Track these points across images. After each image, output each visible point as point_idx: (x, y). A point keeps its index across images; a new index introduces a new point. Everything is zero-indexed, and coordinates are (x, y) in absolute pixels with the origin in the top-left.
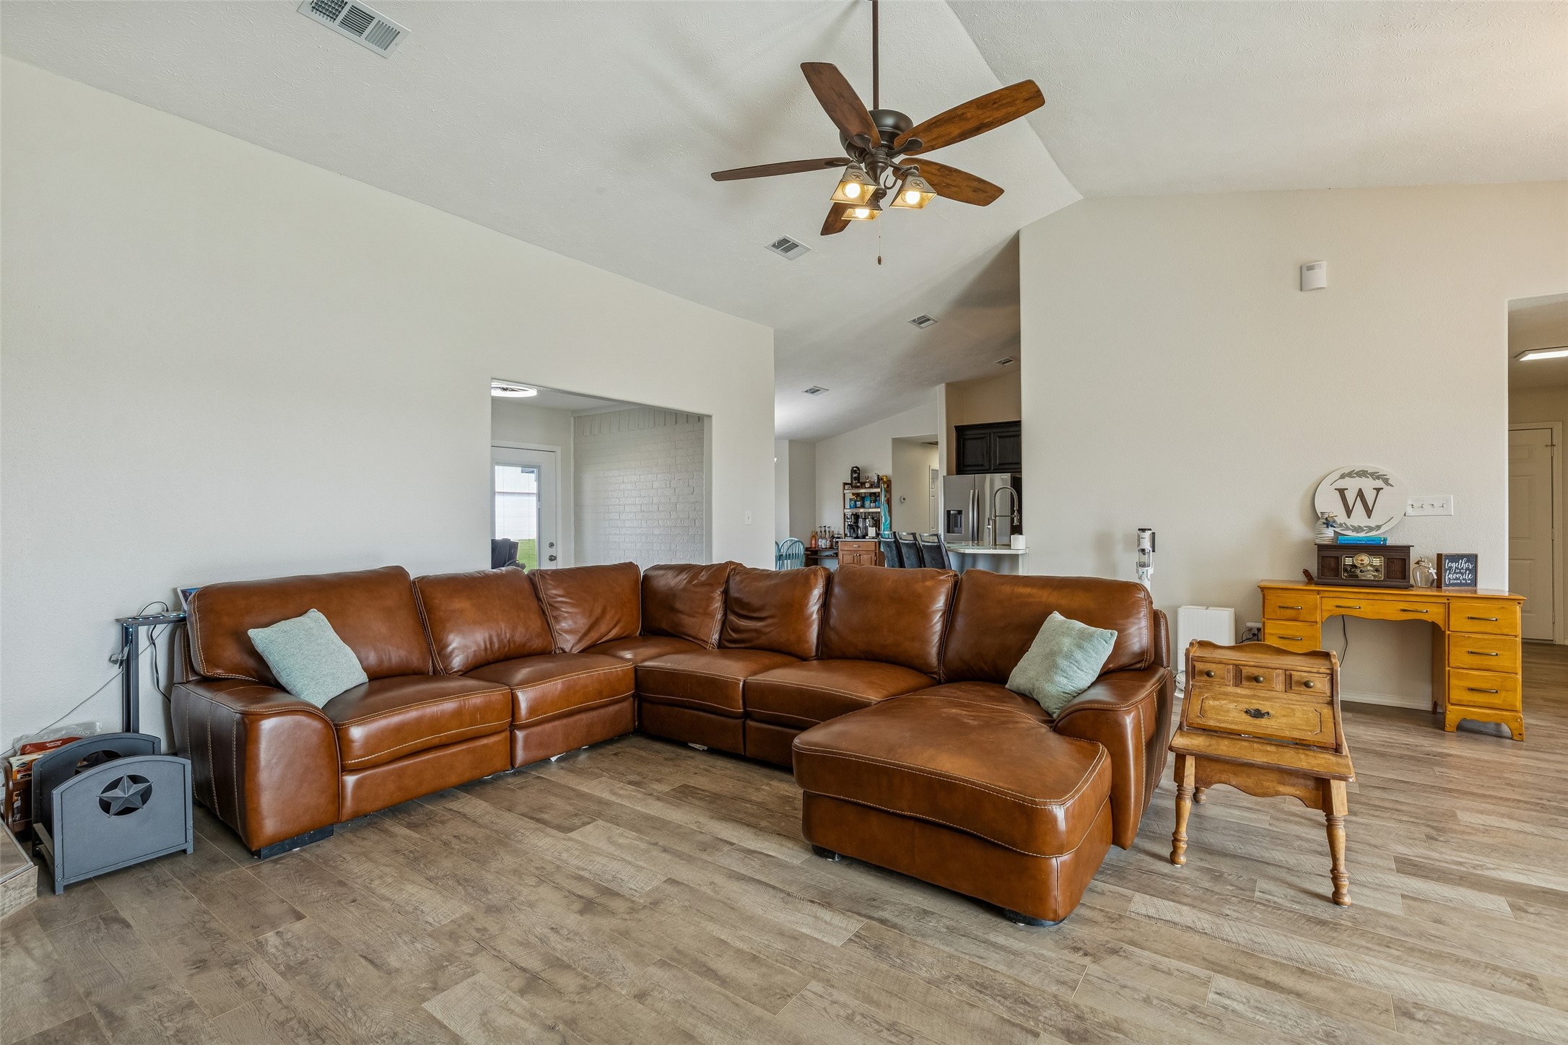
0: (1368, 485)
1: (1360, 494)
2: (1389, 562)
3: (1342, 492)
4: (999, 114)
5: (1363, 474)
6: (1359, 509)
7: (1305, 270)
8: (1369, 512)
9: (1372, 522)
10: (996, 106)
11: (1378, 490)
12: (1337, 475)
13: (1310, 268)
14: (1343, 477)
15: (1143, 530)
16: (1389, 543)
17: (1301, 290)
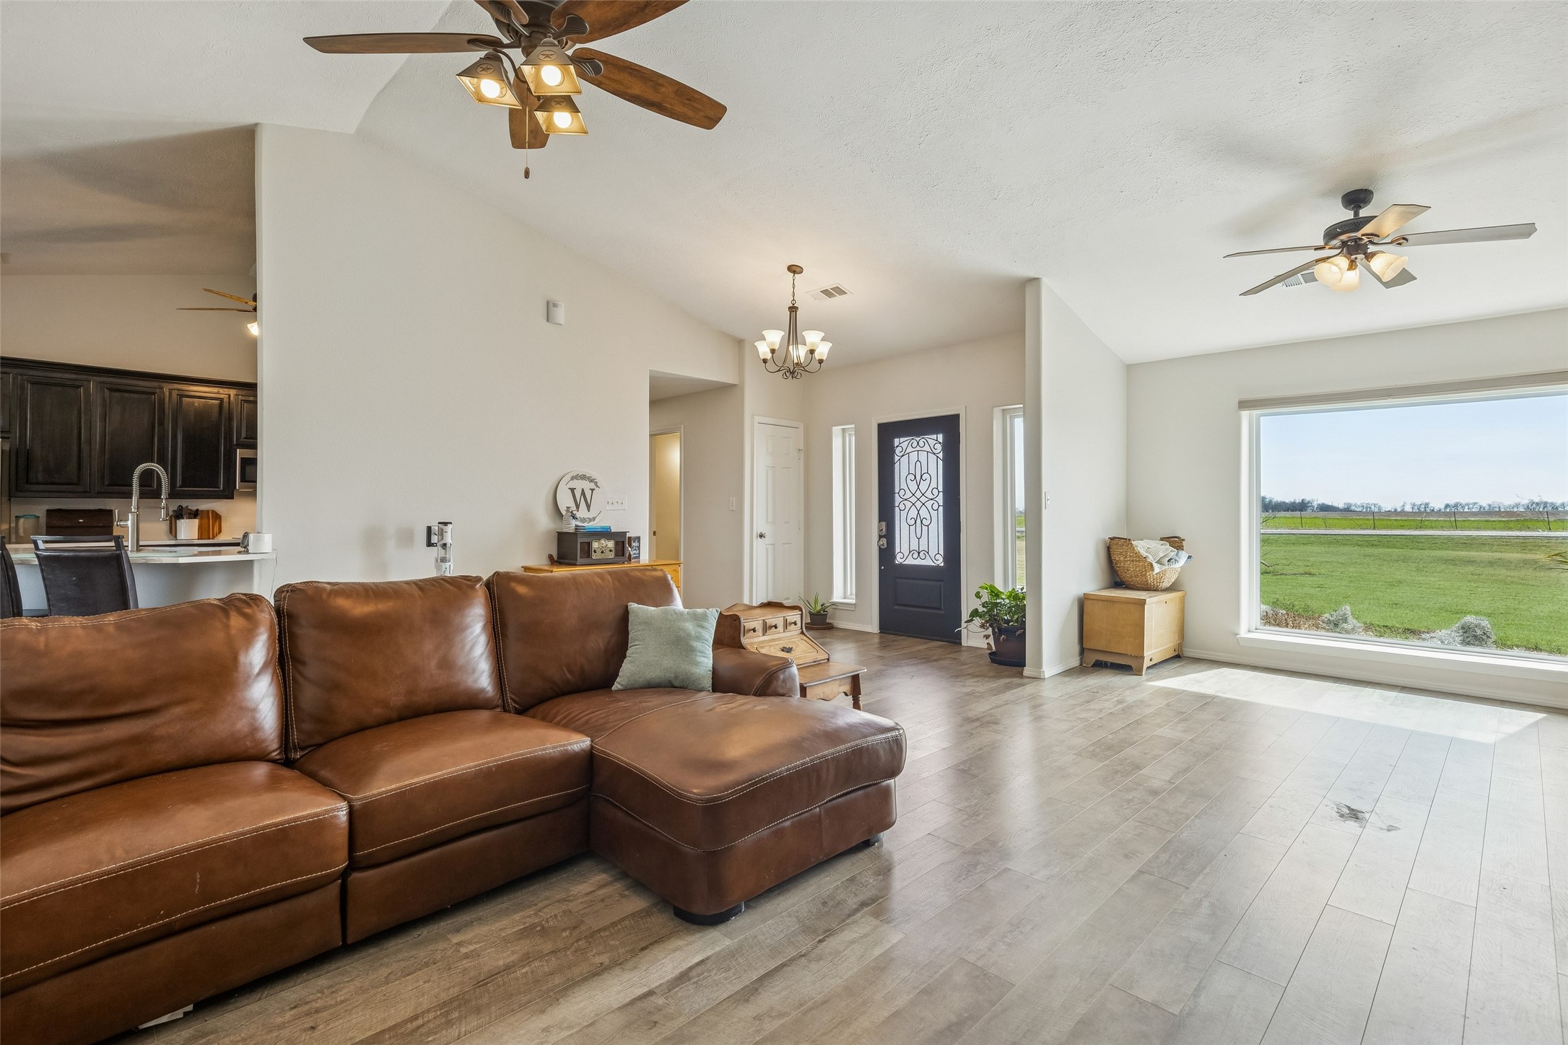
0: (587, 485)
1: (583, 493)
2: (617, 544)
3: (572, 490)
4: (679, 109)
5: (583, 477)
6: (583, 505)
7: (550, 306)
8: (588, 507)
9: (590, 515)
10: (687, 102)
11: (592, 490)
12: (568, 477)
13: (555, 305)
14: (572, 479)
15: (446, 524)
16: (613, 530)
17: (548, 321)
